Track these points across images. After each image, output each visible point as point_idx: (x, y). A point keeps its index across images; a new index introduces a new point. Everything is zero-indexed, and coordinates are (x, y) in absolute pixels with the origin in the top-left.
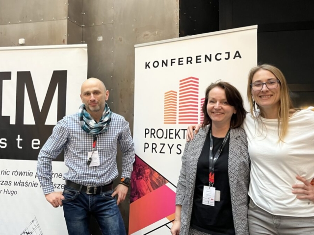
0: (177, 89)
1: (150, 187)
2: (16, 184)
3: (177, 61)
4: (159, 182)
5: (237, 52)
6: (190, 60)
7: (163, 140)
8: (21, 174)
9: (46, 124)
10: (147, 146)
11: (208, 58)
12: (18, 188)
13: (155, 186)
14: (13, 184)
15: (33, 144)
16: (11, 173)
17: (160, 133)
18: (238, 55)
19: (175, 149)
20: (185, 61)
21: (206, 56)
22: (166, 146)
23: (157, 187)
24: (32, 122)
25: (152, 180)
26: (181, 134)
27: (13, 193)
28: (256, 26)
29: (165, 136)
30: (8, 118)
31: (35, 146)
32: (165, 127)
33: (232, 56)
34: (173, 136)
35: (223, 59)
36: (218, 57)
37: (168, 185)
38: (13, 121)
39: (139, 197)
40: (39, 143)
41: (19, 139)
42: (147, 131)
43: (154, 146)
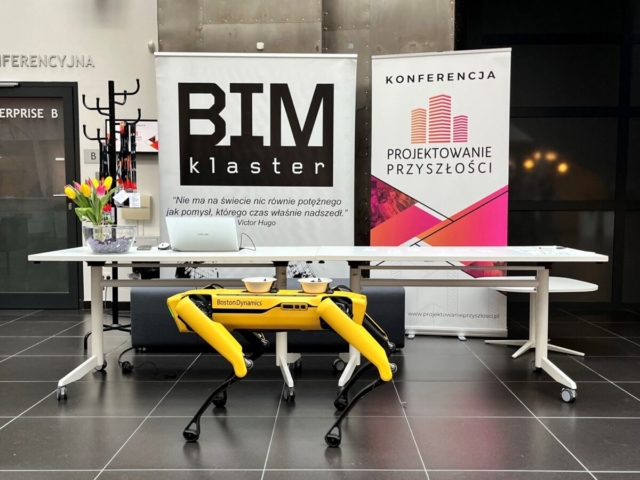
0: (426, 107)
1: (396, 209)
2: (274, 213)
3: (426, 77)
4: (407, 203)
5: (491, 72)
6: (440, 77)
7: (410, 161)
8: (280, 202)
9: (310, 144)
10: (390, 167)
11: (461, 76)
12: (277, 218)
13: (402, 208)
14: (270, 214)
15: (294, 168)
16: (267, 202)
17: (407, 154)
18: (491, 75)
19: (424, 169)
20: (435, 77)
21: (459, 74)
22: (414, 167)
23: (405, 208)
24: (292, 143)
25: (398, 202)
26: (432, 153)
27: (270, 224)
28: (510, 49)
29: (413, 156)
30: (261, 139)
31: (296, 170)
32: (413, 147)
33: (486, 75)
34: (422, 156)
35: (477, 79)
36: (472, 76)
37: (417, 205)
38: (267, 142)
39: (382, 221)
40: (301, 167)
41: (276, 163)
42: (391, 152)
43: (400, 167)
